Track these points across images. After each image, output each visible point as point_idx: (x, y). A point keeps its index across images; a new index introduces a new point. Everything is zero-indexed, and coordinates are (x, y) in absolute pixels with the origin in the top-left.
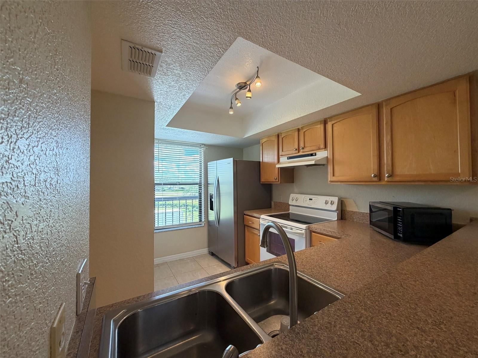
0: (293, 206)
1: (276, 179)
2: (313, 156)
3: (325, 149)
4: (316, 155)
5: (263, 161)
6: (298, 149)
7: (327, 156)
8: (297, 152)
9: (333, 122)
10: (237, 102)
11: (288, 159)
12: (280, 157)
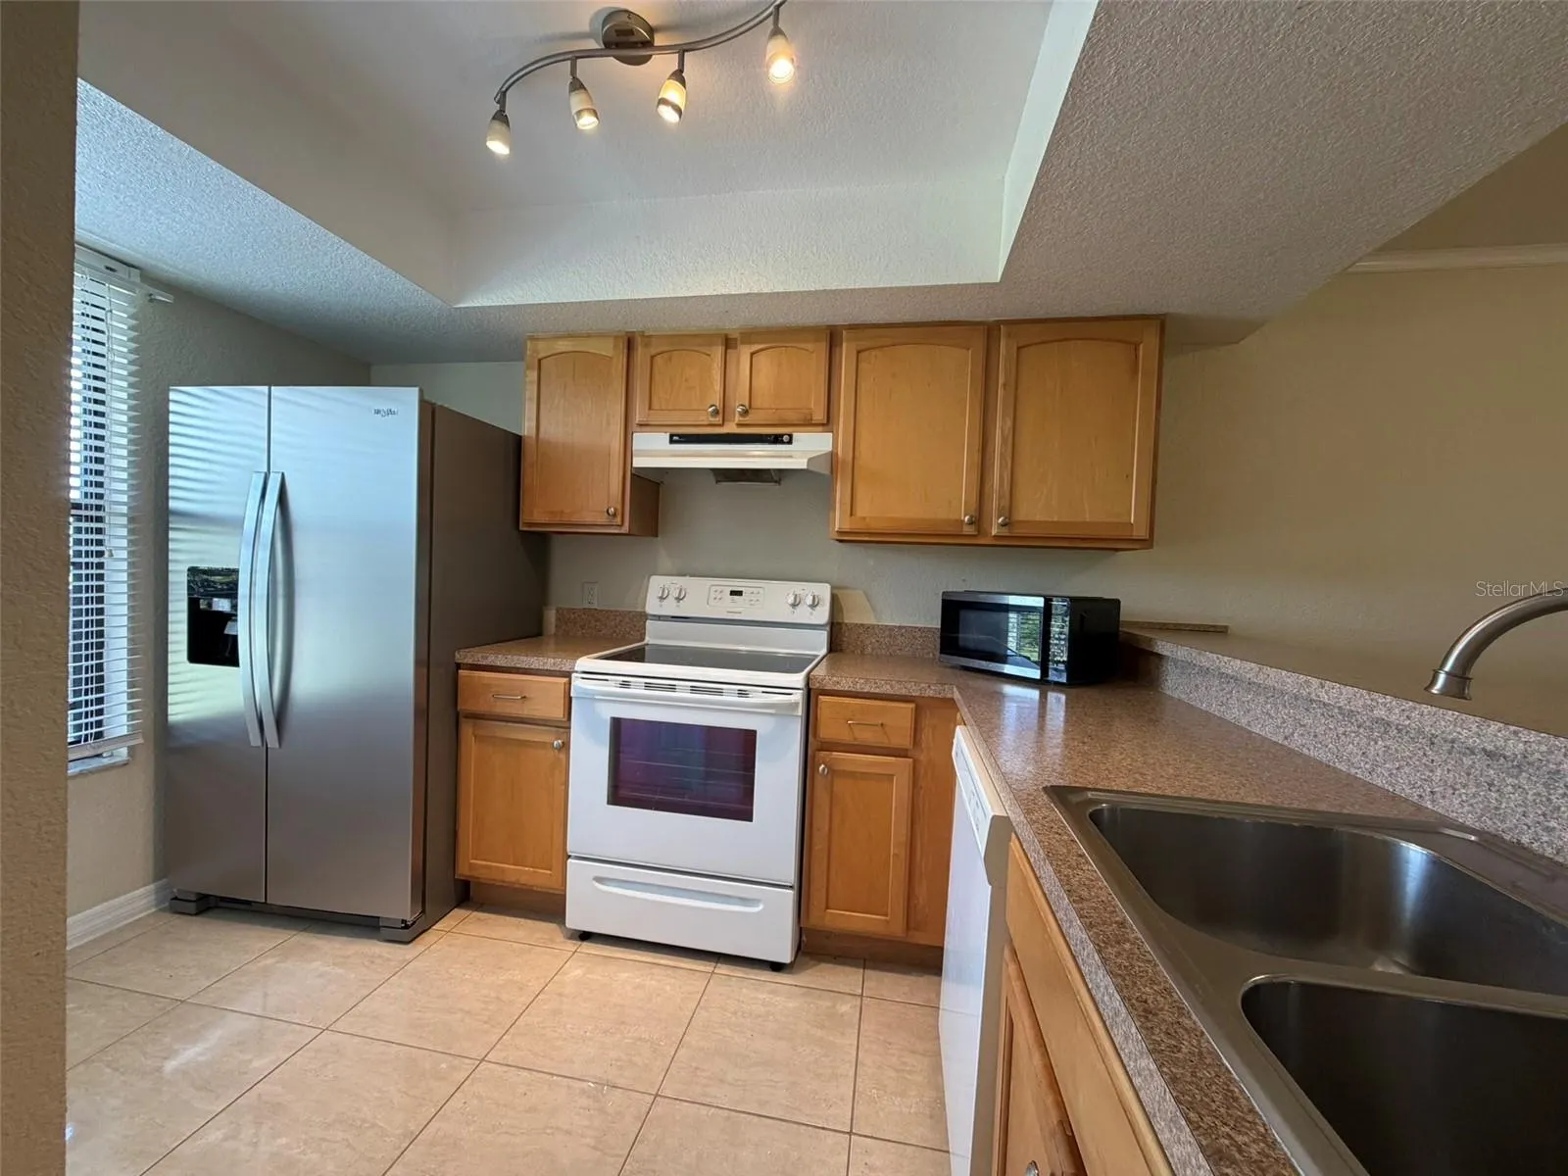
0: (659, 618)
1: (615, 515)
2: (782, 442)
3: (826, 428)
4: (790, 442)
5: (541, 435)
6: (721, 411)
7: (829, 448)
8: (718, 420)
9: (864, 344)
10: (577, 101)
11: (672, 441)
12: (635, 428)
